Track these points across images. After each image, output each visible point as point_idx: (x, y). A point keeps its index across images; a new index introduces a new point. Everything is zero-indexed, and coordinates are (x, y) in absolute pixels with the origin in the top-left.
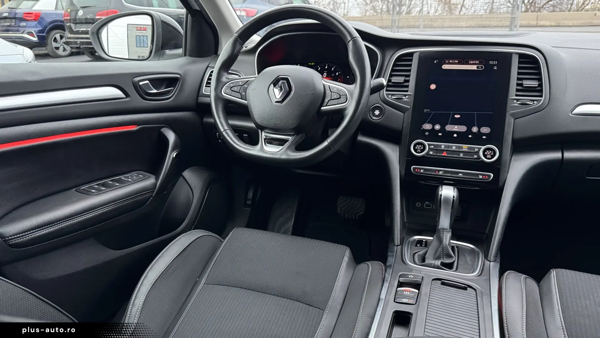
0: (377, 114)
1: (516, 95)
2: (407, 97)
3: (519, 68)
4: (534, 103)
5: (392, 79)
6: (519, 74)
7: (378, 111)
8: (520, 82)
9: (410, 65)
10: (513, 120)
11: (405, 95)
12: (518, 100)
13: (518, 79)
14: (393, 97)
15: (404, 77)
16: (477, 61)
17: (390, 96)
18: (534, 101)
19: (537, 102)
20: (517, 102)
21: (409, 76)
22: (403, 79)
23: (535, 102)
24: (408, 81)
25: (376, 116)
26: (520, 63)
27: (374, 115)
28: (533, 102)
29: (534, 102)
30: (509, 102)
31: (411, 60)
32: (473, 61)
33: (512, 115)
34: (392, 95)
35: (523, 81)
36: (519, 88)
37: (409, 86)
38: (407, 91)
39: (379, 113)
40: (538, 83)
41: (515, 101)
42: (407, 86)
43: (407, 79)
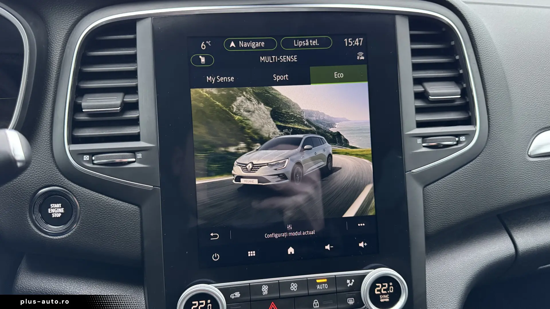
0: (59, 215)
1: (420, 124)
2: (139, 155)
3: (415, 53)
4: (458, 142)
5: (83, 104)
6: (416, 67)
7: (59, 205)
8: (420, 89)
9: (133, 59)
10: (419, 189)
11: (133, 151)
12: (424, 137)
13: (417, 81)
14: (97, 159)
15: (121, 95)
16: (314, 39)
17: (86, 158)
18: (458, 135)
19: (466, 138)
20: (423, 142)
21: (134, 90)
22: (119, 102)
23: (463, 139)
24: (134, 106)
25: (56, 222)
26: (414, 39)
27: (50, 220)
28: (457, 139)
29: (459, 139)
30: (407, 144)
31: (132, 43)
32: (304, 40)
33: (419, 177)
34: (92, 154)
35: (426, 85)
36: (420, 103)
37: (141, 121)
38: (136, 138)
39: (62, 210)
40: (458, 91)
41: (419, 141)
42: (135, 122)
43: (130, 99)
